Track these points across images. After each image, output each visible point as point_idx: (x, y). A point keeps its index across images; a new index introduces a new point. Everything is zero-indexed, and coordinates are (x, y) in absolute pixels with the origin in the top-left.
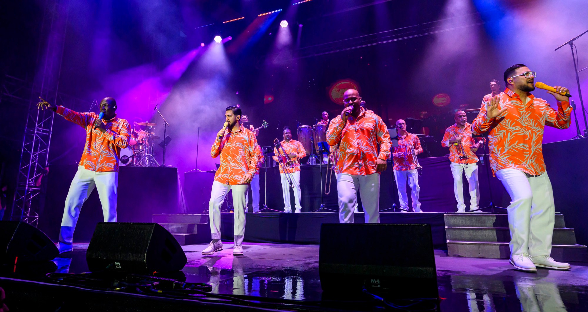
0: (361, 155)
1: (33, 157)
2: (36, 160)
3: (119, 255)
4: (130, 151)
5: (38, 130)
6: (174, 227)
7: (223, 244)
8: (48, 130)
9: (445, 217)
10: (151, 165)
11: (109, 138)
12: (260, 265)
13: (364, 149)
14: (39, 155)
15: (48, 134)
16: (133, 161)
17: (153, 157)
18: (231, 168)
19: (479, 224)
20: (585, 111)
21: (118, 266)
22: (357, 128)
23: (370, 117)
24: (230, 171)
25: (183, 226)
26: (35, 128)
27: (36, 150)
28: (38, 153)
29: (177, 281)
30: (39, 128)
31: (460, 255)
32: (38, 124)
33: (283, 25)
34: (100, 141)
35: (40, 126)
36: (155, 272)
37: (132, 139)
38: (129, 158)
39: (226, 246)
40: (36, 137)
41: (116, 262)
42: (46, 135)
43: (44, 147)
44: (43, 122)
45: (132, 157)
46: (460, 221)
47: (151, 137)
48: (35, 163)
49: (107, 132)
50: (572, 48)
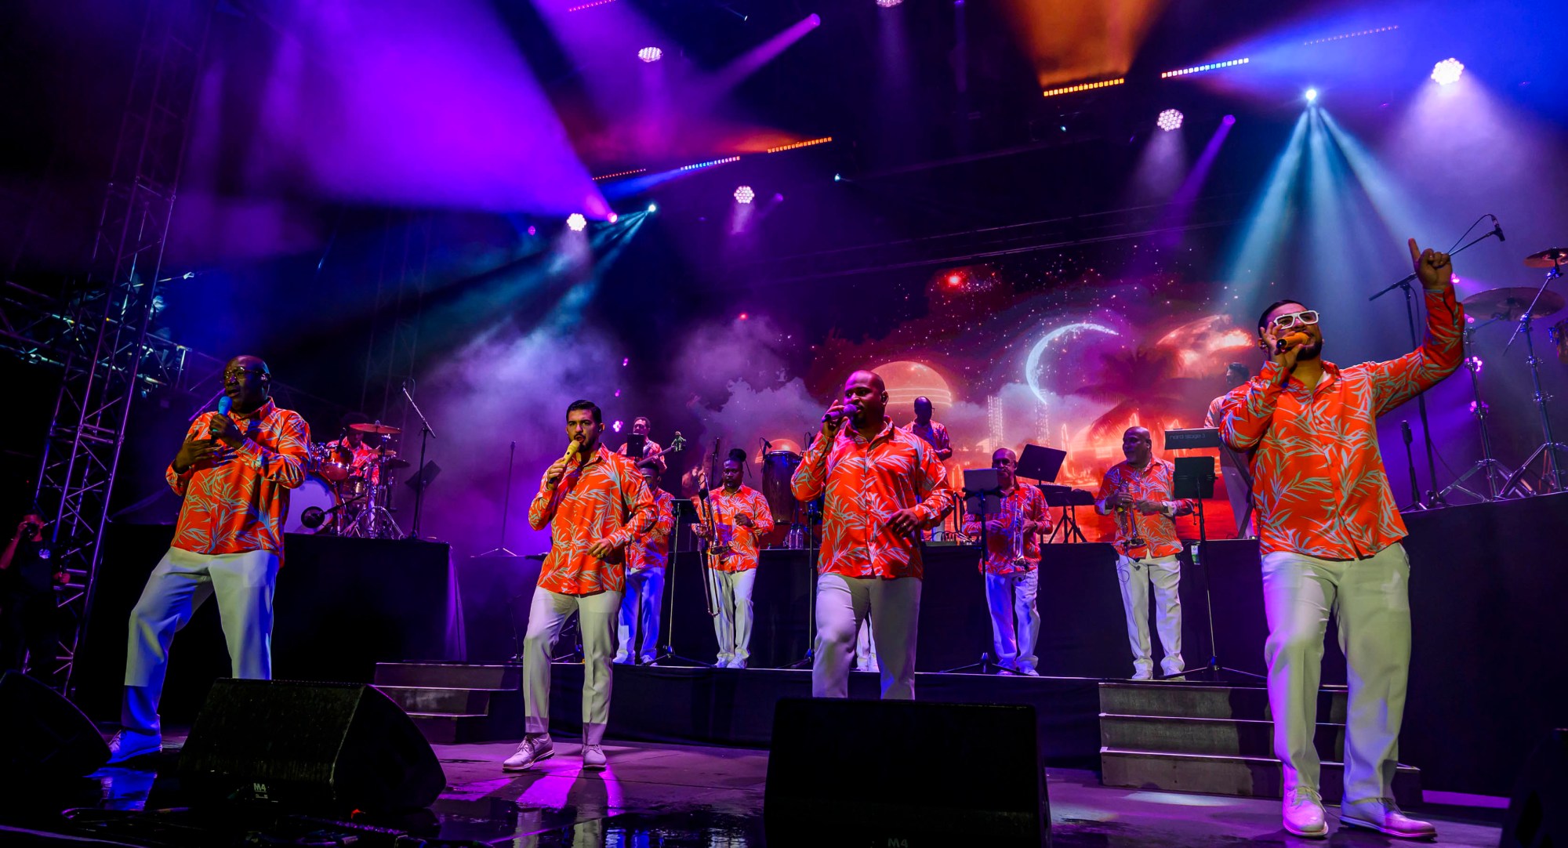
0: (873, 529)
1: (66, 500)
2: (75, 509)
3: (265, 767)
4: (328, 496)
5: (86, 431)
6: (432, 696)
7: (554, 743)
8: (113, 432)
9: (1101, 691)
10: (381, 534)
11: (250, 463)
12: (634, 799)
13: (883, 517)
14: (84, 497)
15: (111, 442)
16: (334, 522)
17: (389, 515)
18: (574, 552)
19: (1180, 710)
20: (1432, 447)
21: (262, 794)
22: (870, 464)
23: (905, 442)
24: (571, 561)
25: (452, 695)
26: (78, 424)
27: (76, 482)
28: (81, 492)
29: (407, 836)
30: (91, 424)
31: (1130, 783)
32: (85, 415)
33: (742, 198)
34: (221, 474)
35: (92, 421)
36: (357, 811)
37: (337, 464)
38: (323, 514)
39: (560, 751)
40: (80, 450)
41: (255, 784)
42: (107, 444)
43: (98, 475)
44: (100, 411)
45: (333, 511)
46: (1136, 700)
47: (386, 461)
48: (72, 517)
49: (246, 446)
50: (1408, 298)
